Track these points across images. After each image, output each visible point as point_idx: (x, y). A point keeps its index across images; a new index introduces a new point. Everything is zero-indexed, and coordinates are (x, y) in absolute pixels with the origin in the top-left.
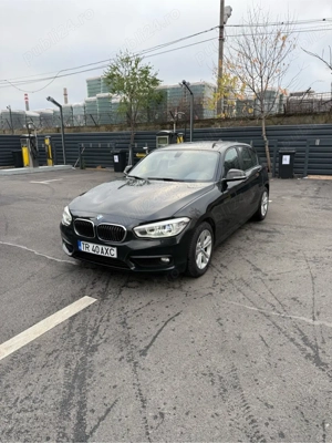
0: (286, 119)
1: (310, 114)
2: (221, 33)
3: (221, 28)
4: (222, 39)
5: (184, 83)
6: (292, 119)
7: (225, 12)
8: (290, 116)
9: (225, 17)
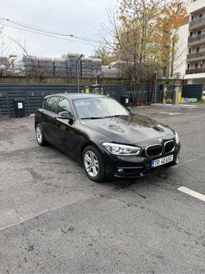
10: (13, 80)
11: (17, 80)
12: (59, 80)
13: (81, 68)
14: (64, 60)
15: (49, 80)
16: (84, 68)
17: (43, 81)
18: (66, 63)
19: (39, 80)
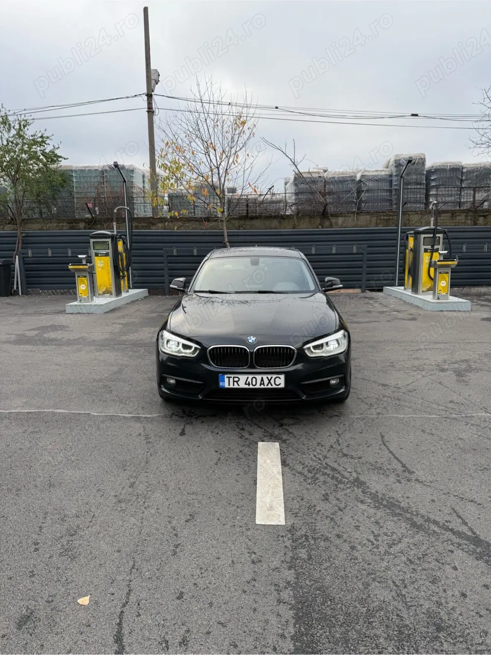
0: (248, 222)
1: (275, 217)
2: (150, 104)
3: (149, 96)
4: (150, 111)
5: (116, 165)
6: (256, 223)
7: (153, 77)
8: (252, 218)
9: (153, 82)
10: (267, 223)
11: (275, 223)
12: (364, 219)
13: (428, 190)
14: (385, 173)
15: (340, 220)
16: (437, 187)
17: (327, 223)
18: (389, 179)
19: (318, 221)
